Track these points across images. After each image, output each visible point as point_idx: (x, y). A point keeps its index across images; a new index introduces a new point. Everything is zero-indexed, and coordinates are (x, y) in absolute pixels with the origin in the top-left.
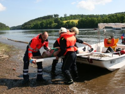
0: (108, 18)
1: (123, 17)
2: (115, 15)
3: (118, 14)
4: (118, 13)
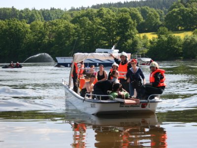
0: (73, 22)
1: (126, 19)
2: (95, 11)
3: (105, 10)
4: (105, 5)
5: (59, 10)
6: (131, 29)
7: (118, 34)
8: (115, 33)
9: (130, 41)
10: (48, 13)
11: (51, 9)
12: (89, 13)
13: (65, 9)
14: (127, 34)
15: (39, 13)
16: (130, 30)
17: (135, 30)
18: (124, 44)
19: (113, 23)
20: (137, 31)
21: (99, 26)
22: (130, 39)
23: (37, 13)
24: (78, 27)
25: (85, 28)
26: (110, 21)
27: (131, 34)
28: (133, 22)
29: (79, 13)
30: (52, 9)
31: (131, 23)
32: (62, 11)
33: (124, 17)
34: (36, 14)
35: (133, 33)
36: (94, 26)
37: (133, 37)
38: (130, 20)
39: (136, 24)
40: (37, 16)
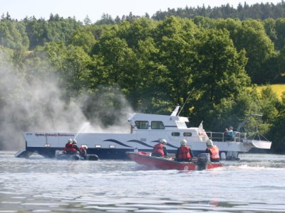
5: (71, 20)
6: (233, 70)
7: (197, 84)
8: (190, 81)
9: (227, 103)
10: (43, 27)
11: (52, 18)
12: (137, 29)
13: (87, 20)
14: (220, 83)
15: (19, 28)
16: (230, 74)
17: (243, 74)
18: (213, 108)
19: (187, 55)
20: (246, 78)
21: (151, 63)
22: (227, 96)
23: (14, 26)
24: (98, 64)
25: (116, 67)
26: (179, 50)
27: (232, 84)
28: (236, 54)
29: (113, 28)
30: (54, 19)
31: (231, 56)
32: (80, 23)
33: (214, 40)
34: (10, 29)
35: (238, 82)
36: (140, 61)
37: (236, 93)
38: (231, 48)
39: (245, 59)
40: (12, 34)
